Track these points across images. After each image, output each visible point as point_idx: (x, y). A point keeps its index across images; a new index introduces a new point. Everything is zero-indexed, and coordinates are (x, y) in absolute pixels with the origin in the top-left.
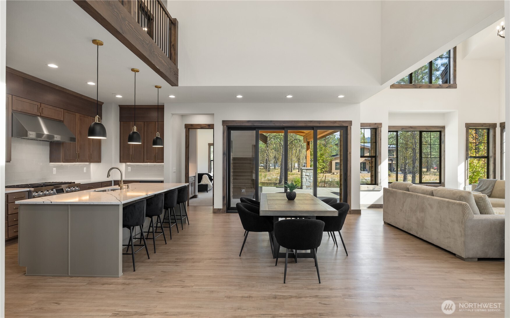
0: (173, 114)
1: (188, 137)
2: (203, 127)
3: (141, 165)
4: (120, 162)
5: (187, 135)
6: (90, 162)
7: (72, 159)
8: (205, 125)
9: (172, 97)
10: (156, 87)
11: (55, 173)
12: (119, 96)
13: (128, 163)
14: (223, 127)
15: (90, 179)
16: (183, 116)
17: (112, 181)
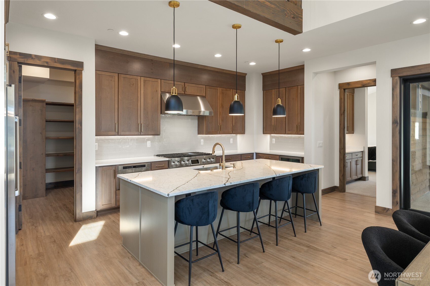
0: (316, 74)
1: (342, 100)
2: (365, 85)
3: (285, 137)
4: (263, 133)
5: (342, 97)
6: (237, 133)
7: (214, 131)
8: (369, 82)
9: (307, 50)
10: (277, 41)
11: (202, 143)
12: (253, 64)
13: (273, 135)
14: (393, 79)
15: (237, 150)
16: (336, 73)
17: (253, 153)
